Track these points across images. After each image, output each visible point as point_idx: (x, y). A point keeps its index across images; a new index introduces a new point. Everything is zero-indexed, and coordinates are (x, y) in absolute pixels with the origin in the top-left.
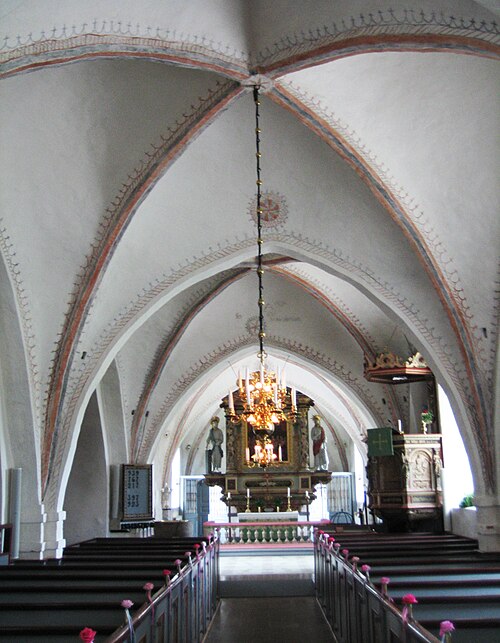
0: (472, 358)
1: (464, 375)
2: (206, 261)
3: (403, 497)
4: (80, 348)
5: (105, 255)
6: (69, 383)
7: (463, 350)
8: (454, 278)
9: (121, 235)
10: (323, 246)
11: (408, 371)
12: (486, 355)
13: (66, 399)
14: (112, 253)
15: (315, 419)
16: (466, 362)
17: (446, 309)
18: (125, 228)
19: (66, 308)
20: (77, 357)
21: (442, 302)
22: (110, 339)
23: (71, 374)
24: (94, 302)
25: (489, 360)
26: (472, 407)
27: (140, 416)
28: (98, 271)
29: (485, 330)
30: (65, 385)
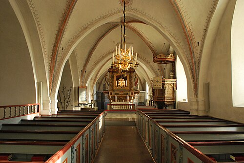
0: (193, 53)
1: (190, 58)
2: (104, 17)
3: (163, 98)
4: (61, 46)
5: (69, 12)
6: (58, 58)
7: (190, 50)
8: (190, 24)
9: (74, 5)
10: (144, 13)
11: (167, 60)
12: (199, 52)
13: (57, 63)
14: (71, 12)
15: (135, 76)
16: (191, 54)
17: (186, 35)
18: (76, 3)
19: (56, 32)
20: (60, 49)
21: (185, 33)
22: (71, 43)
23: (58, 55)
24: (65, 30)
25: (199, 53)
26: (192, 69)
27: (83, 72)
28: (67, 19)
29: (198, 43)
30: (56, 58)
